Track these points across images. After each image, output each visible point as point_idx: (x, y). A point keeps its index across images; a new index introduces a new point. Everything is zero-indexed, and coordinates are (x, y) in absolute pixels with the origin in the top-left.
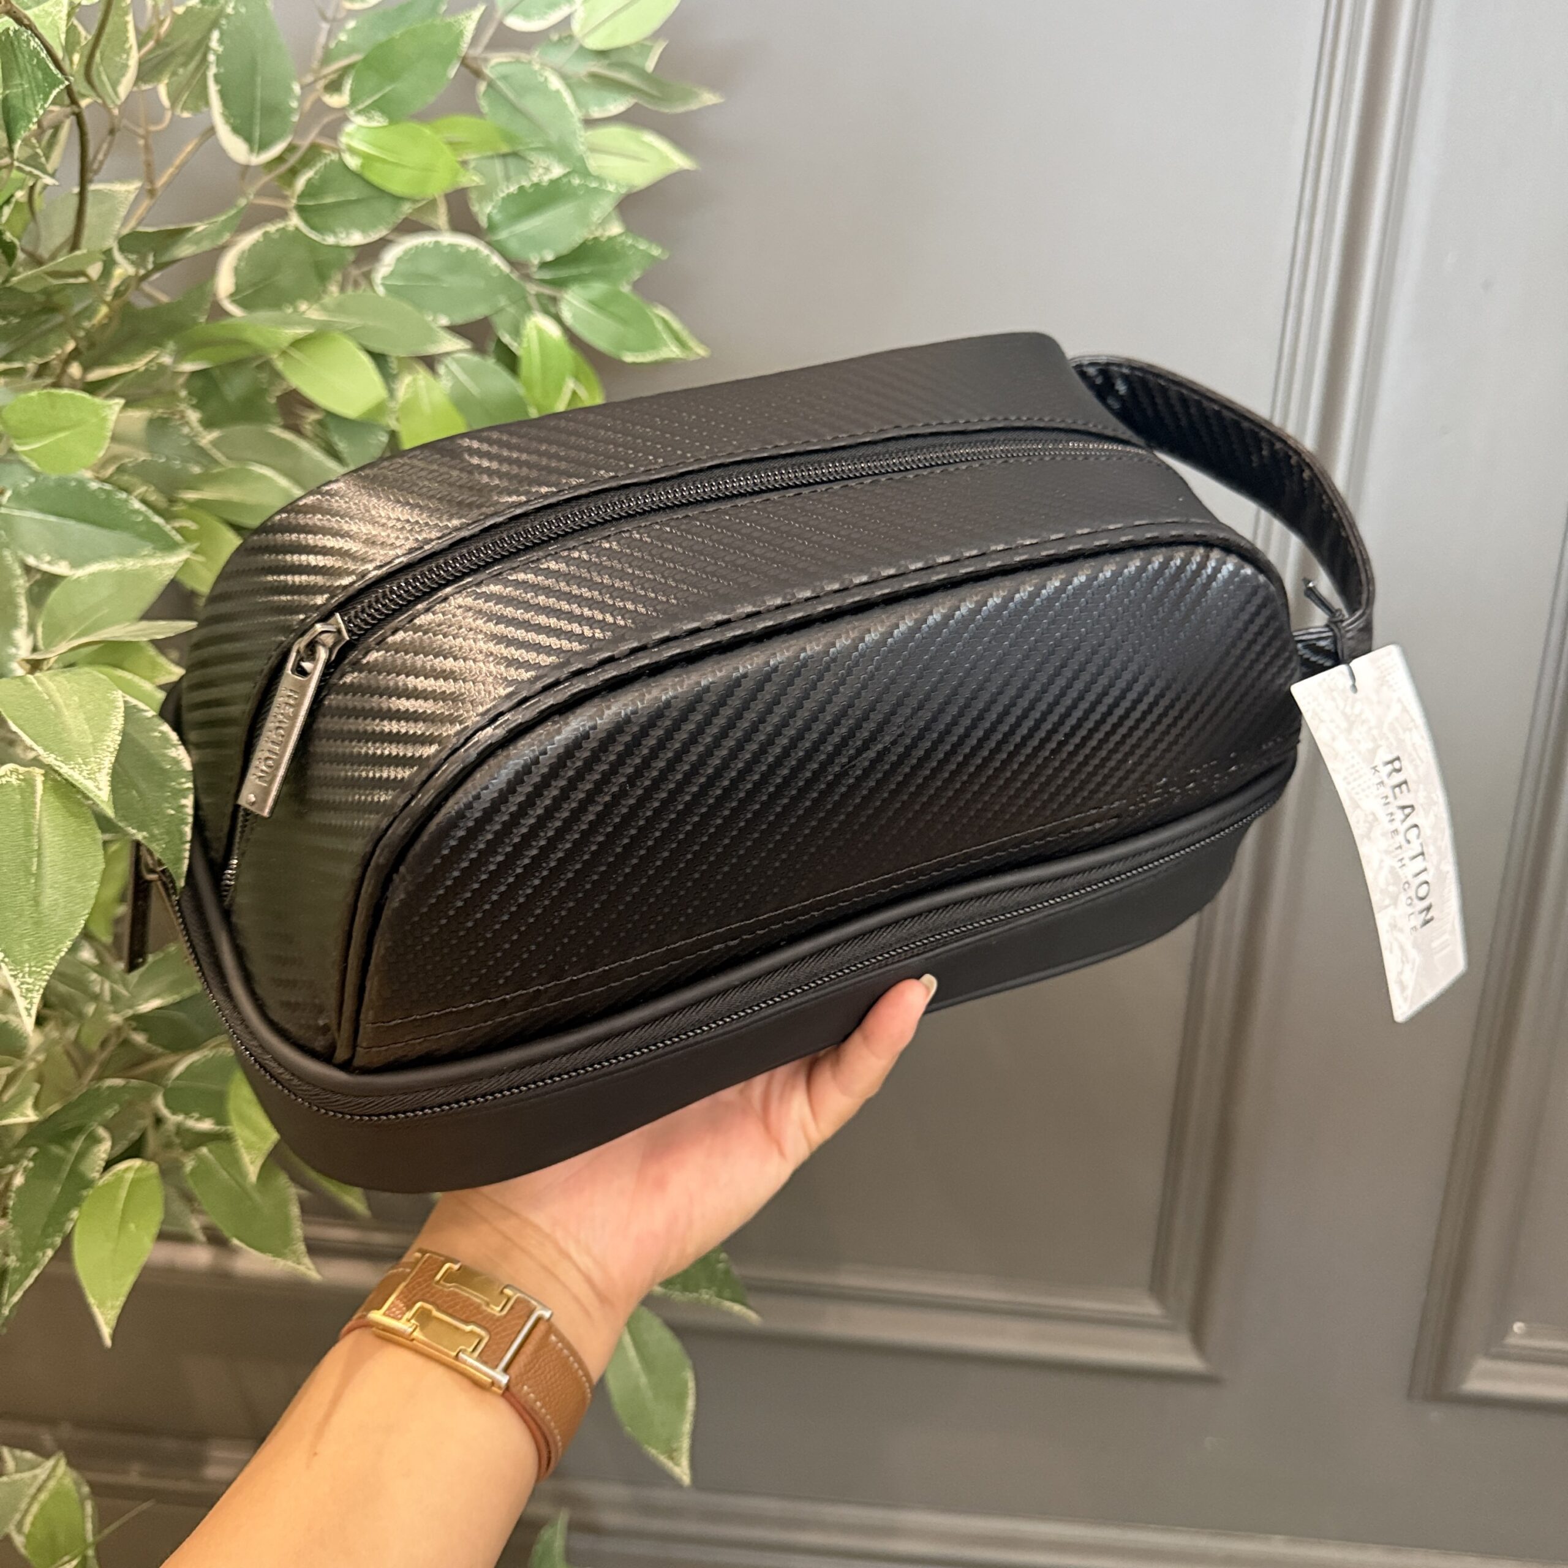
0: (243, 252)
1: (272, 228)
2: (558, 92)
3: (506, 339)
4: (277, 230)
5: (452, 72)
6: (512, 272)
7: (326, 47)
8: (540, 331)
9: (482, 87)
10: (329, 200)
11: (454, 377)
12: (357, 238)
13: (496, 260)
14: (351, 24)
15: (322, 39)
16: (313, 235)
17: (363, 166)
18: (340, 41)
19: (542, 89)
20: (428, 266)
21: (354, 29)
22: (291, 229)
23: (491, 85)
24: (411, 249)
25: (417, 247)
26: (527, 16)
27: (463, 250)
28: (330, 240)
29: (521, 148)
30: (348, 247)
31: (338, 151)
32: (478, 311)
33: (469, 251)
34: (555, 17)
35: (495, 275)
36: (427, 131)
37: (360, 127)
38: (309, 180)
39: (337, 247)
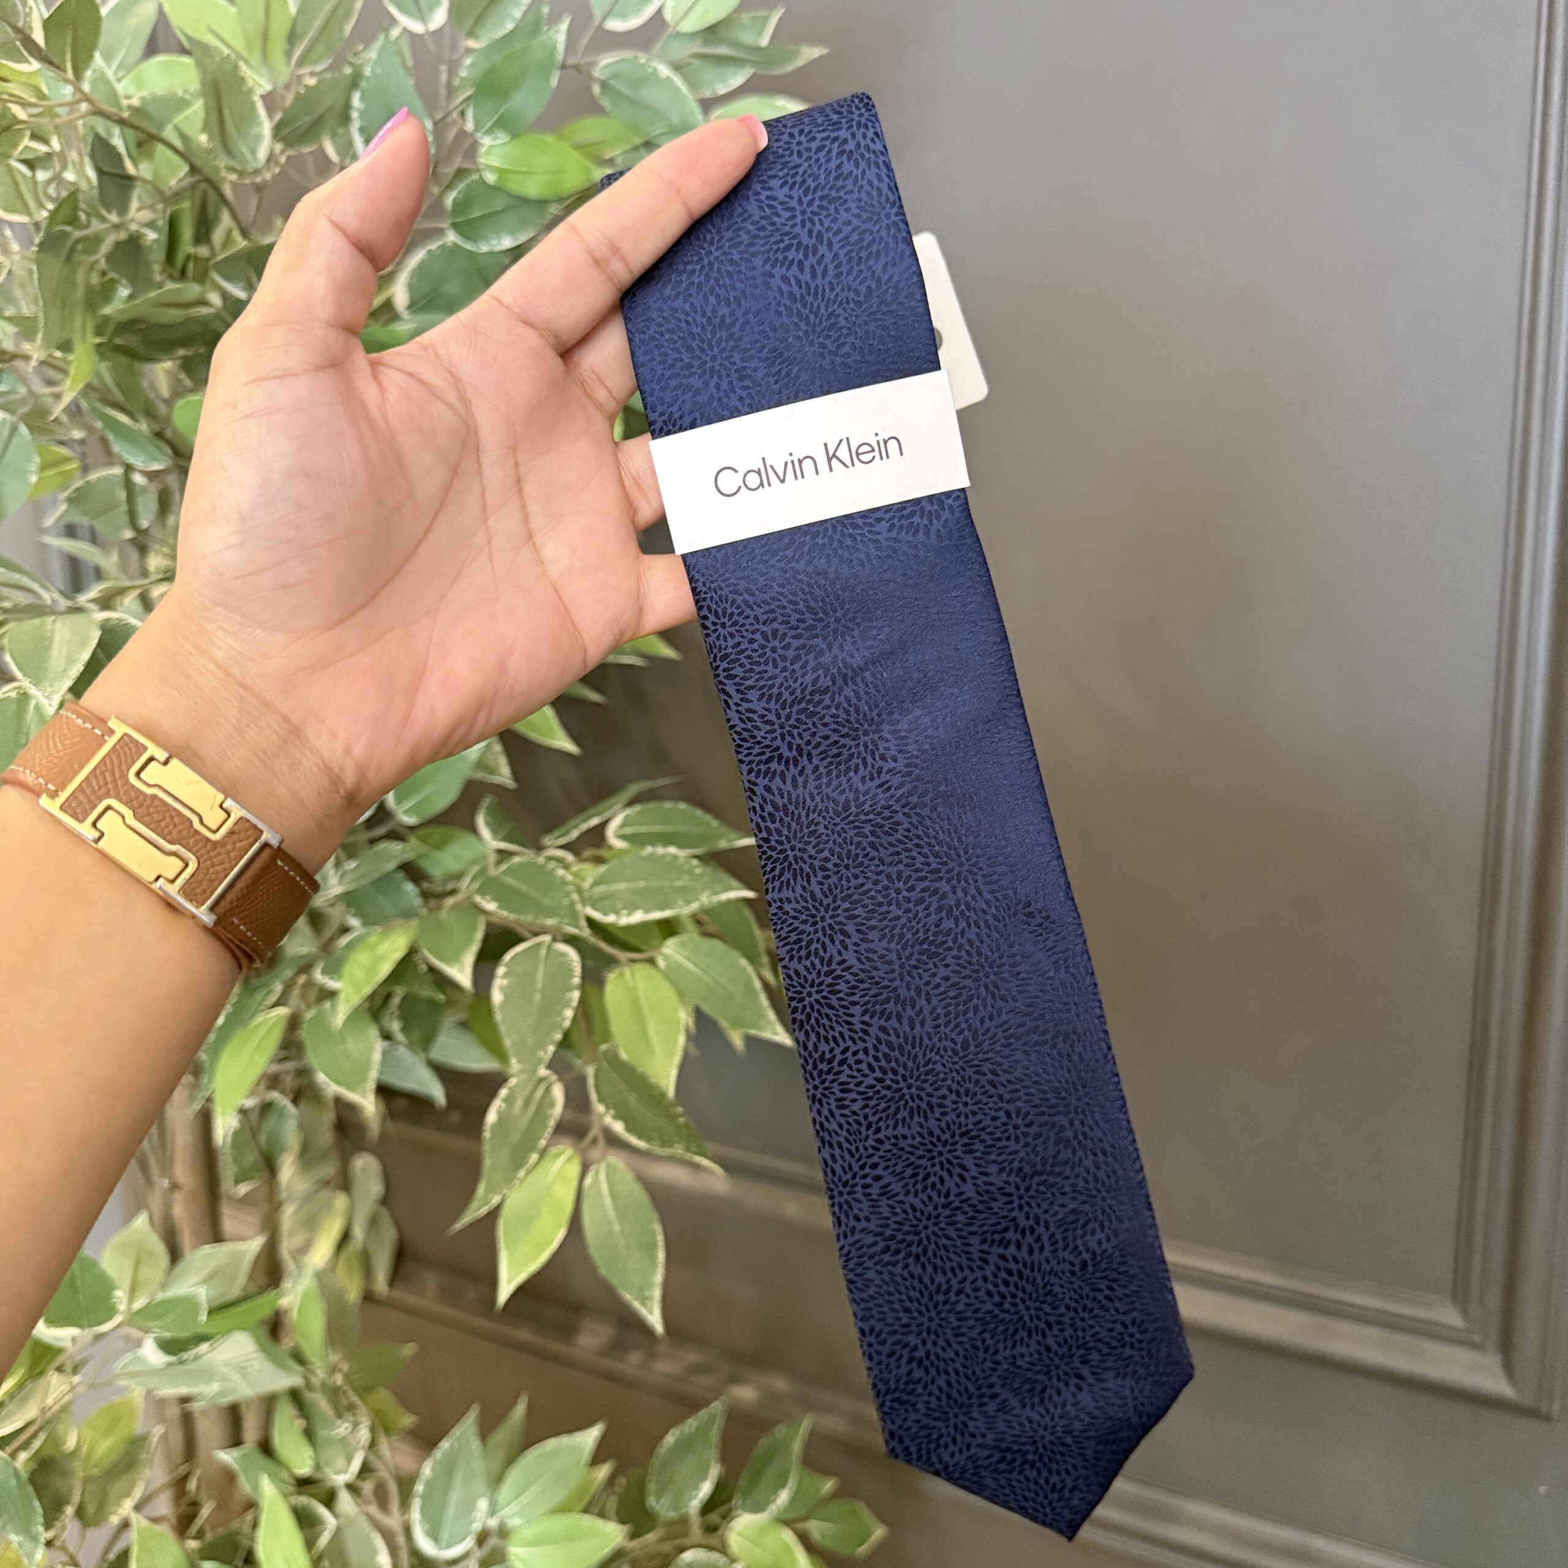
0: (415, 270)
1: (434, 246)
2: (668, 78)
4: (439, 247)
5: (554, 81)
7: (449, 85)
9: (596, 89)
10: (476, 213)
12: (507, 243)
14: (468, 61)
15: (444, 78)
16: (469, 246)
17: (500, 178)
18: (462, 79)
19: (654, 77)
21: (471, 64)
22: (450, 244)
23: (604, 85)
26: (624, 16)
28: (484, 248)
29: (649, 137)
30: (501, 252)
31: (478, 170)
34: (649, 12)
36: (549, 139)
37: (491, 147)
38: (454, 200)
39: (491, 253)
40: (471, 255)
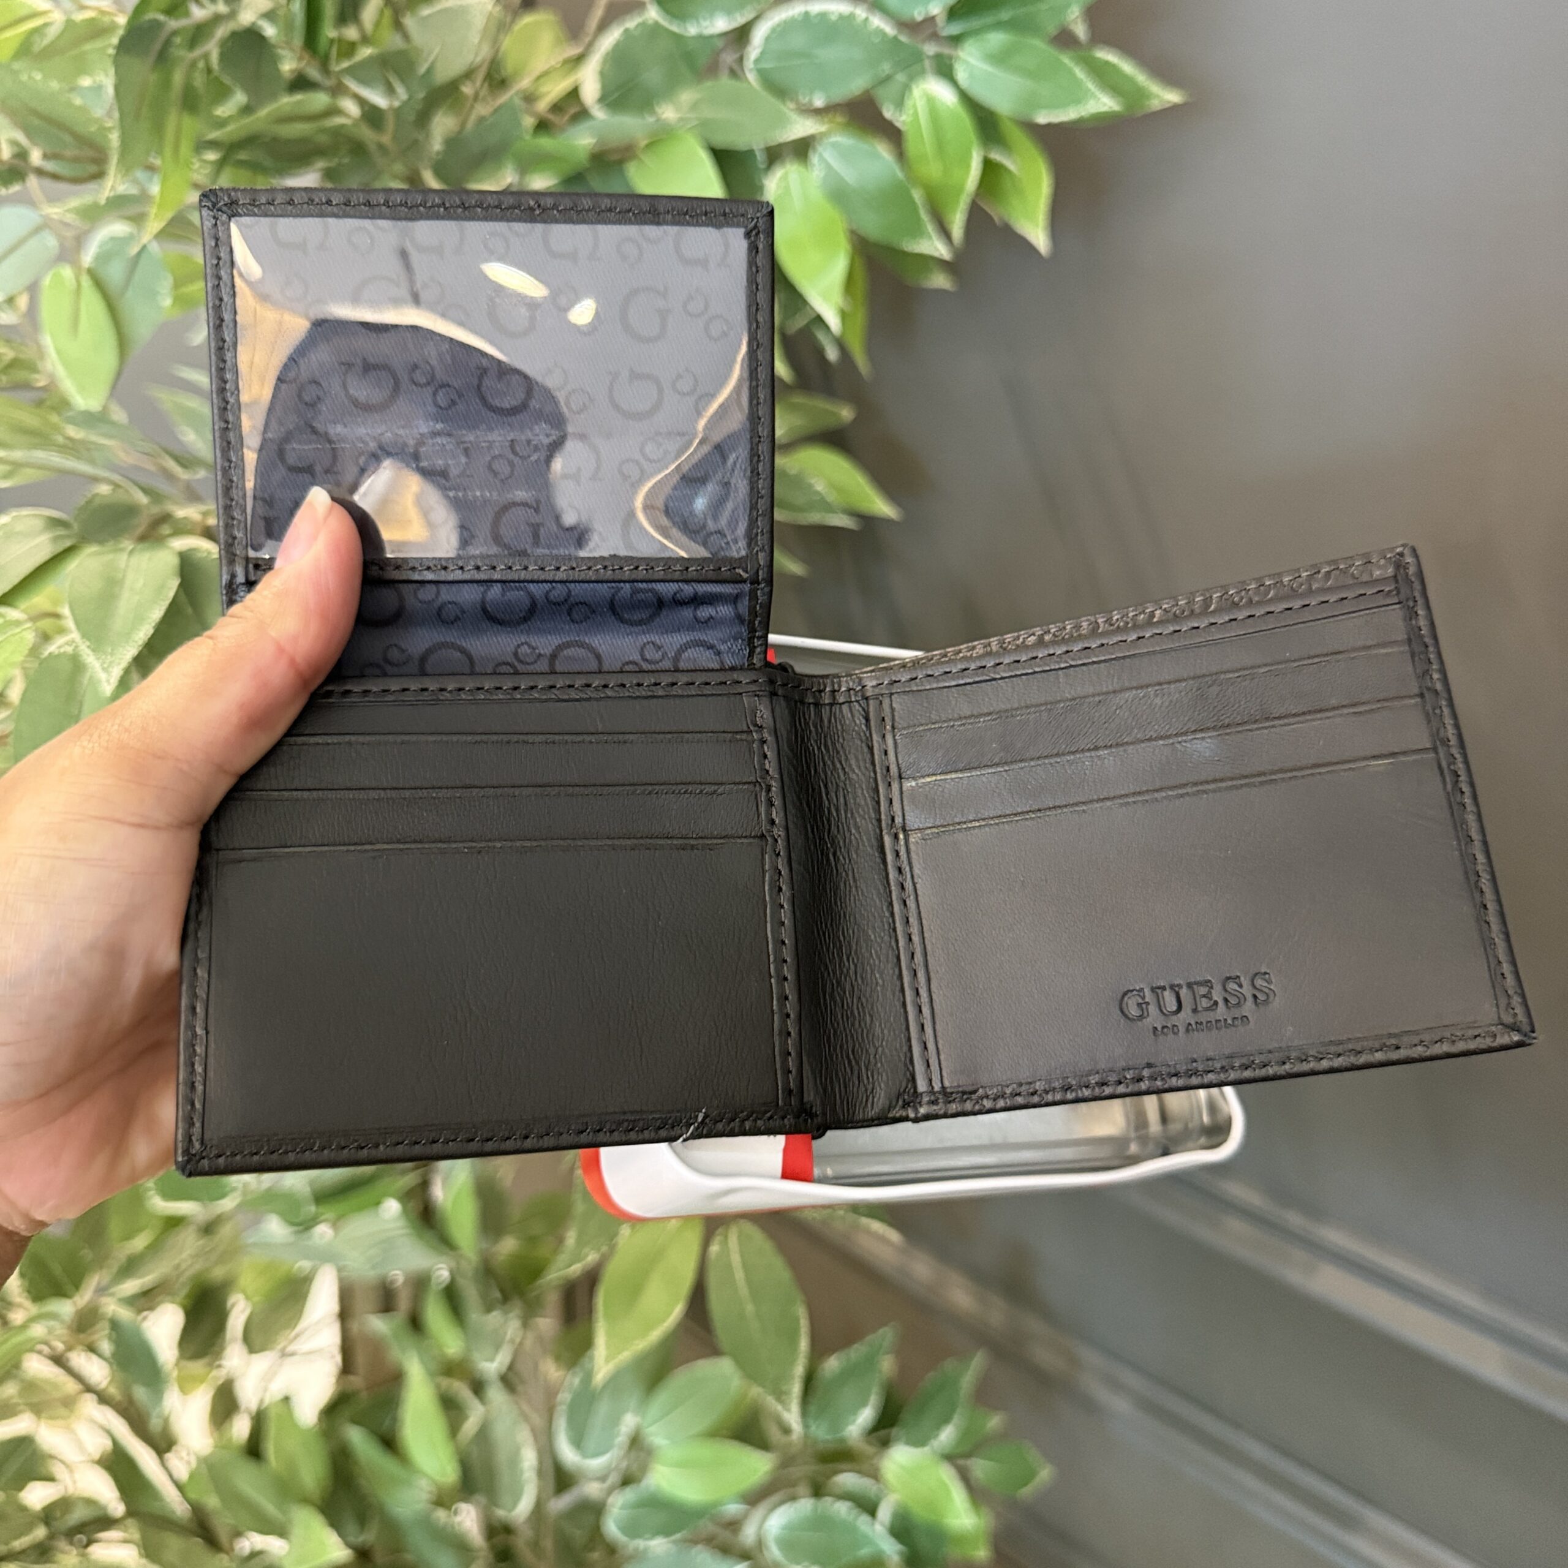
0: (607, 54)
1: (632, 23)
3: (888, 113)
4: (637, 26)
6: (900, 31)
8: (931, 101)
11: (829, 166)
12: (724, 24)
13: (877, 22)
16: (675, 27)
20: (798, 41)
22: (650, 22)
24: (778, 25)
25: (785, 22)
27: (833, 18)
28: (693, 30)
30: (715, 35)
32: (856, 86)
33: (841, 17)
35: (877, 41)
39: (702, 34)
40: (678, 37)
